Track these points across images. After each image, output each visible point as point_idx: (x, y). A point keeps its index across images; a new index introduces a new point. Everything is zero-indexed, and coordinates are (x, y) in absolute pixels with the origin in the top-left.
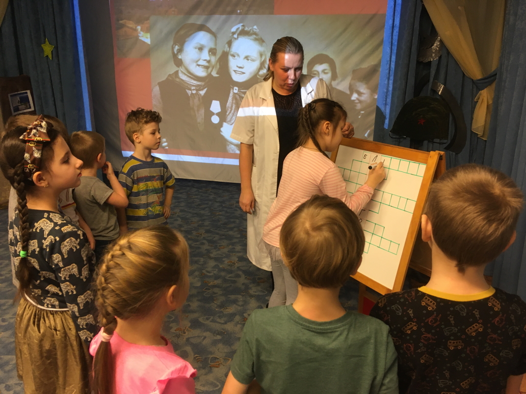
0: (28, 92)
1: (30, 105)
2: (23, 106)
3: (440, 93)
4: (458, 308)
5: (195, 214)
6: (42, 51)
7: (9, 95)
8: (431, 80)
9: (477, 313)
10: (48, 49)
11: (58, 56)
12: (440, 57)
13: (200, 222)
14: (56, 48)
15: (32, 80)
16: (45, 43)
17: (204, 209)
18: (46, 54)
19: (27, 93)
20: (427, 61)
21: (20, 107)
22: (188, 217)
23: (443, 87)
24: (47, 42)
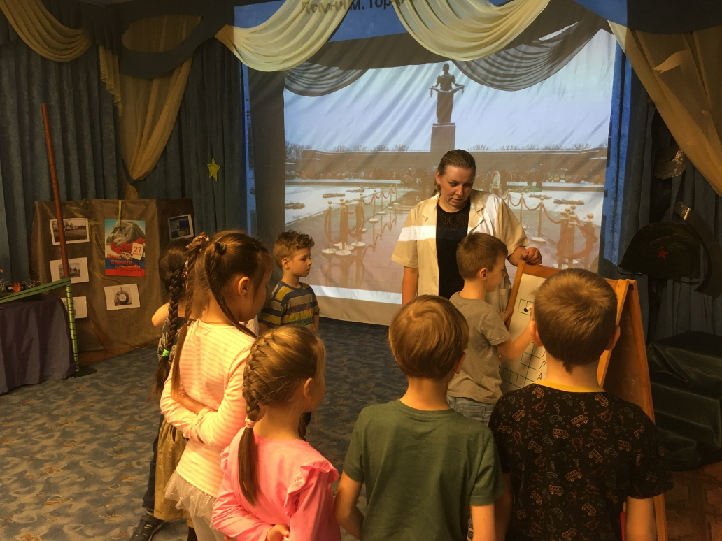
0: (189, 216)
1: (189, 231)
2: (183, 232)
3: (685, 218)
4: (564, 397)
5: (366, 364)
6: (207, 171)
7: (169, 219)
8: (673, 201)
9: (583, 404)
10: (214, 169)
11: (223, 176)
12: (684, 173)
13: (371, 374)
14: (223, 169)
15: (194, 204)
16: (211, 162)
17: (377, 359)
18: (211, 175)
19: (187, 217)
20: (666, 177)
21: (179, 233)
22: (356, 367)
23: (690, 211)
24: (213, 162)
